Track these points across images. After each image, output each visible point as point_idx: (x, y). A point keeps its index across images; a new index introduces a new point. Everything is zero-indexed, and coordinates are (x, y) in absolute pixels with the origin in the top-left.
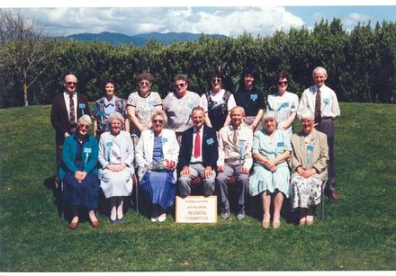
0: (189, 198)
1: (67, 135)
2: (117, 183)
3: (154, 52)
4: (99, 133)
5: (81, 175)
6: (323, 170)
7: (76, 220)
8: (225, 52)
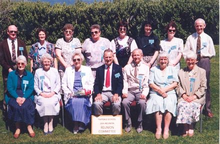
0: (101, 117)
1: (10, 70)
2: (48, 106)
3: (80, 9)
4: (34, 69)
5: (21, 100)
6: (202, 96)
7: (18, 132)
8: (132, 8)
